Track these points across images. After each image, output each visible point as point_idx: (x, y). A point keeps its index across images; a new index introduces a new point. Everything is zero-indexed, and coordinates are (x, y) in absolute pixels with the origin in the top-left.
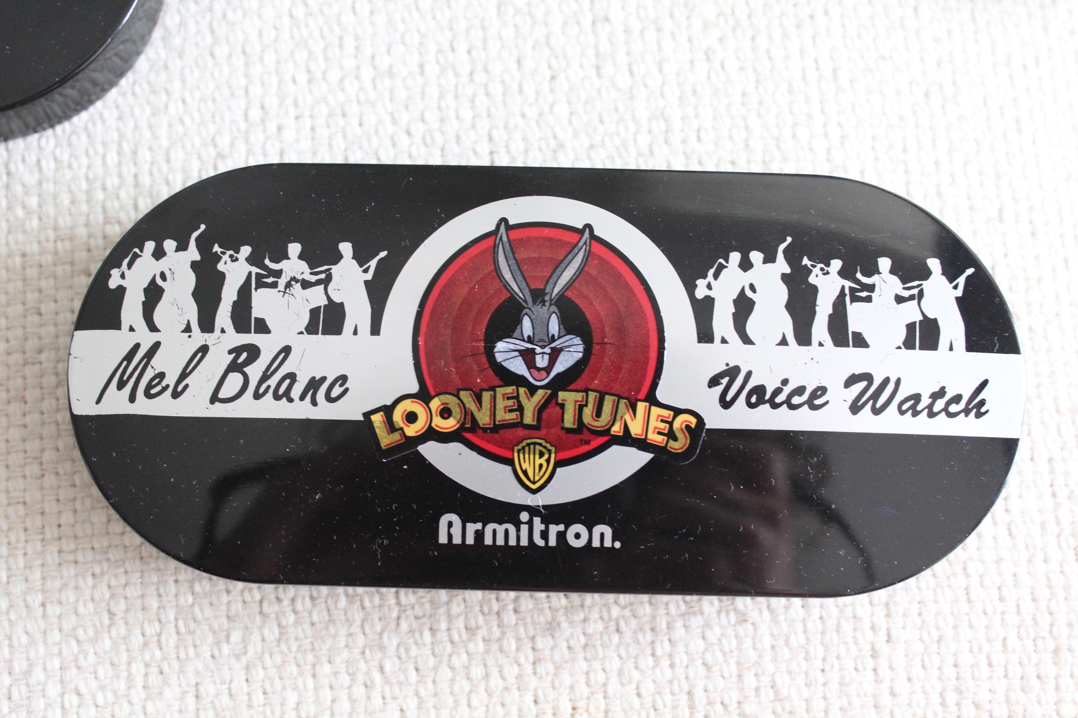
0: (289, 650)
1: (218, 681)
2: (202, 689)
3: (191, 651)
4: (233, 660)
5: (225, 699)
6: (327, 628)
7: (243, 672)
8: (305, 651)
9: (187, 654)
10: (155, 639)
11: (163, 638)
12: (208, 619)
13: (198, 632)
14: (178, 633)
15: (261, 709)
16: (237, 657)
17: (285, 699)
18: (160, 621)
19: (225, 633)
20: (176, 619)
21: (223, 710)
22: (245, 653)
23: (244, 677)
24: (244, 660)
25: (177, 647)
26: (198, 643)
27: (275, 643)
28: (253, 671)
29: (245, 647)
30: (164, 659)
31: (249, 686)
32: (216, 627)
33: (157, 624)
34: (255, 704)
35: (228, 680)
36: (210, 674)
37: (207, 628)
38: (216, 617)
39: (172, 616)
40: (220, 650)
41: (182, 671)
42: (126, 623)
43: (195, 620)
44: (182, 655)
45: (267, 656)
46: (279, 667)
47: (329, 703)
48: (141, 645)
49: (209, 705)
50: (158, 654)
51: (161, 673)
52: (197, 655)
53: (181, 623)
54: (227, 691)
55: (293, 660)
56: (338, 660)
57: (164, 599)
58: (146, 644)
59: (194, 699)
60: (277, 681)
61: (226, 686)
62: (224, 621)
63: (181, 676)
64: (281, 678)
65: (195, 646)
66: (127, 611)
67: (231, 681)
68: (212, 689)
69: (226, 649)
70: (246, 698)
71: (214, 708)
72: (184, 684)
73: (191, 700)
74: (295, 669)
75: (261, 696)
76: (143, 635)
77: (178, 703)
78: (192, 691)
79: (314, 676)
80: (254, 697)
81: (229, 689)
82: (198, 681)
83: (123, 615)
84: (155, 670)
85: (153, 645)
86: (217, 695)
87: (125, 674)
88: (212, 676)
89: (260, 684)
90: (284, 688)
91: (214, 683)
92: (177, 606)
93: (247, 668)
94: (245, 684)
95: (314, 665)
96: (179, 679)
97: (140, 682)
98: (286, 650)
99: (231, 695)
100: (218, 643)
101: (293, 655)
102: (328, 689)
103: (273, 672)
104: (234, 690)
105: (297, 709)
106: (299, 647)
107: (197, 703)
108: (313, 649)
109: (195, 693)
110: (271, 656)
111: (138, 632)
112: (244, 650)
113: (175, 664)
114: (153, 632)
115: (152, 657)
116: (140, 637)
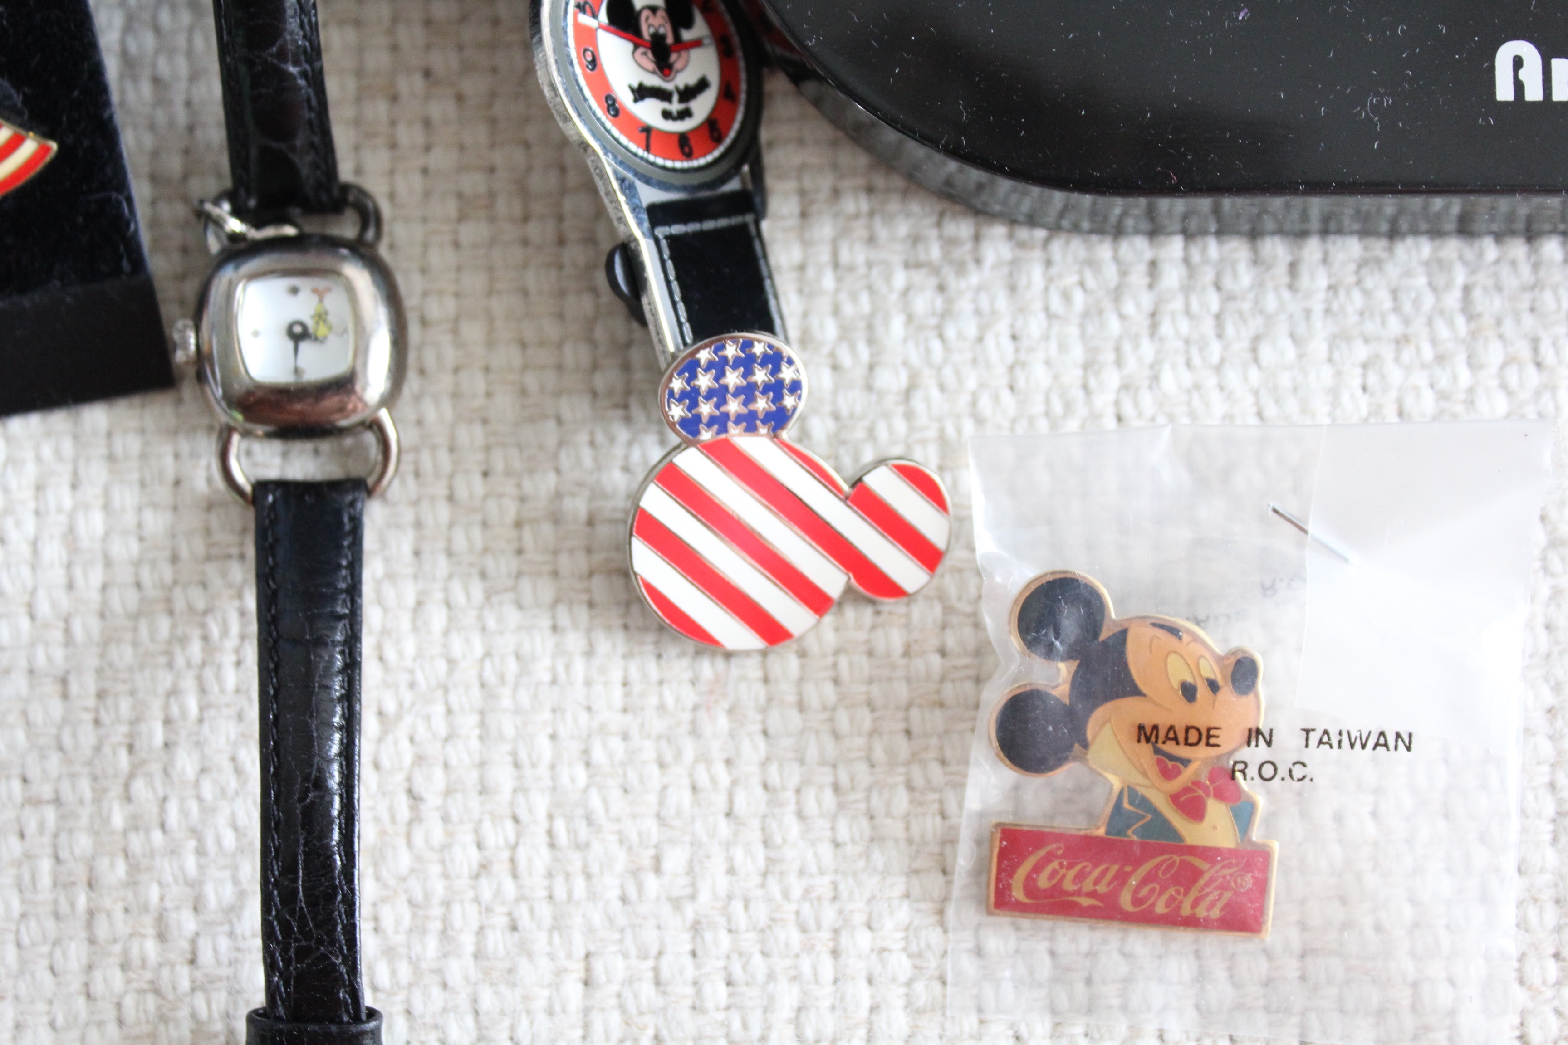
0: (786, 895)
1: (633, 952)
2: (598, 966)
3: (580, 884)
4: (666, 910)
5: (647, 990)
6: (867, 855)
7: (687, 936)
8: (819, 899)
9: (570, 893)
10: (505, 855)
11: (522, 854)
12: (618, 820)
13: (597, 848)
14: (552, 846)
15: (721, 1016)
16: (676, 903)
17: (772, 998)
18: (516, 820)
19: (652, 852)
20: (551, 817)
21: (641, 1013)
22: (693, 897)
23: (688, 947)
24: (690, 912)
25: (550, 875)
26: (595, 869)
27: (757, 880)
28: (708, 936)
29: (693, 884)
30: (521, 898)
31: (698, 967)
32: (634, 838)
33: (509, 825)
34: (710, 1004)
35: (654, 951)
36: (617, 936)
37: (613, 838)
38: (634, 816)
39: (541, 811)
40: (640, 887)
41: (558, 926)
42: (446, 819)
43: (590, 821)
44: (560, 893)
45: (737, 906)
46: (762, 931)
47: (864, 1013)
48: (475, 867)
49: (613, 1002)
50: (509, 887)
51: (514, 928)
52: (592, 896)
53: (560, 826)
54: (650, 974)
55: (792, 918)
56: (889, 924)
57: (528, 772)
58: (484, 867)
59: (580, 986)
60: (757, 959)
61: (650, 963)
62: (651, 825)
63: (556, 936)
64: (765, 954)
65: (588, 876)
66: (449, 792)
67: (660, 954)
68: (619, 967)
69: (651, 883)
70: (690, 990)
71: (623, 1009)
72: (562, 954)
73: (573, 989)
74: (796, 937)
75: (722, 990)
76: (480, 846)
77: (546, 993)
78: (577, 970)
79: (835, 953)
80: (707, 990)
81: (656, 970)
82: (592, 948)
83: (439, 802)
84: (500, 920)
85: (501, 868)
86: (630, 981)
87: (437, 925)
88: (621, 941)
89: (721, 963)
90: (771, 977)
91: (625, 955)
92: (554, 789)
93: (696, 928)
94: (688, 961)
95: (836, 932)
96: (550, 943)
97: (468, 942)
98: (778, 895)
99: (658, 983)
100: (636, 873)
101: (793, 907)
102: (863, 984)
103: (749, 941)
104: (665, 974)
105: (797, 1021)
106: (807, 891)
107: (586, 996)
108: (835, 898)
109: (582, 974)
110: (746, 907)
111: (469, 839)
112: (689, 891)
113: (545, 911)
114: (501, 842)
115: (498, 893)
116: (473, 851)
